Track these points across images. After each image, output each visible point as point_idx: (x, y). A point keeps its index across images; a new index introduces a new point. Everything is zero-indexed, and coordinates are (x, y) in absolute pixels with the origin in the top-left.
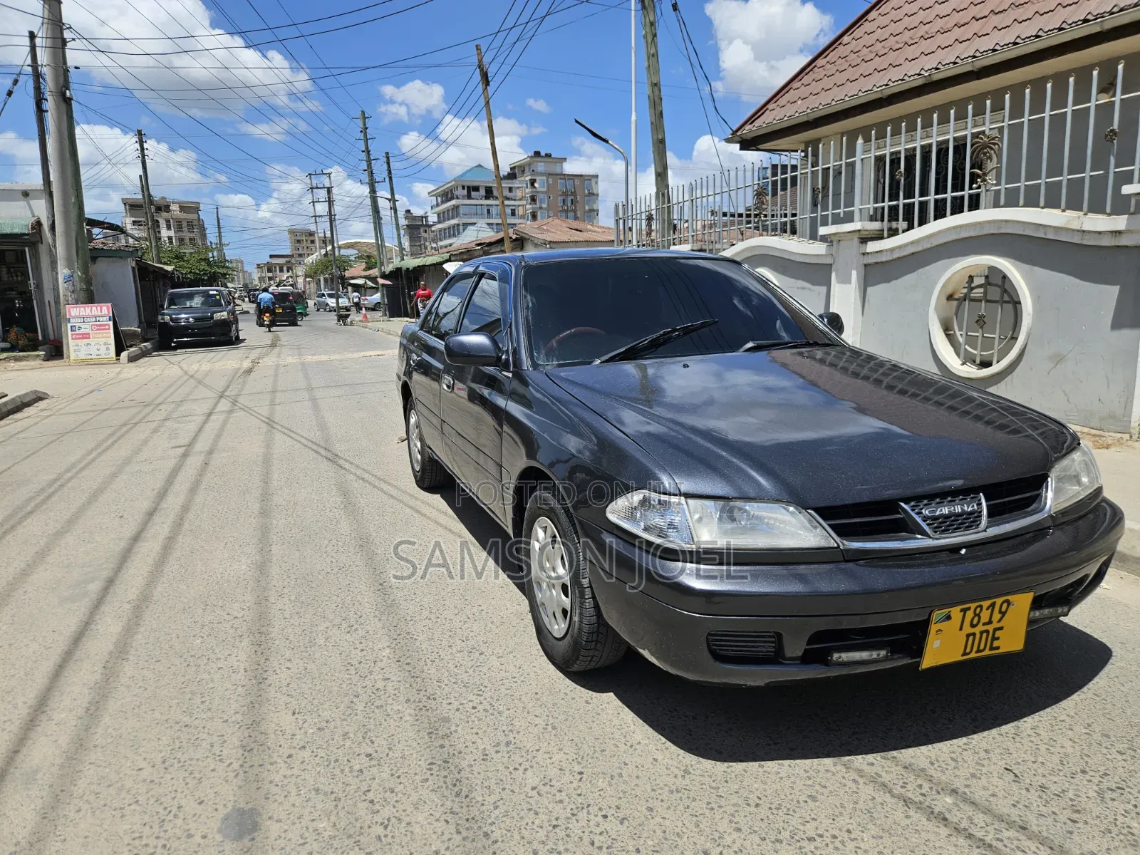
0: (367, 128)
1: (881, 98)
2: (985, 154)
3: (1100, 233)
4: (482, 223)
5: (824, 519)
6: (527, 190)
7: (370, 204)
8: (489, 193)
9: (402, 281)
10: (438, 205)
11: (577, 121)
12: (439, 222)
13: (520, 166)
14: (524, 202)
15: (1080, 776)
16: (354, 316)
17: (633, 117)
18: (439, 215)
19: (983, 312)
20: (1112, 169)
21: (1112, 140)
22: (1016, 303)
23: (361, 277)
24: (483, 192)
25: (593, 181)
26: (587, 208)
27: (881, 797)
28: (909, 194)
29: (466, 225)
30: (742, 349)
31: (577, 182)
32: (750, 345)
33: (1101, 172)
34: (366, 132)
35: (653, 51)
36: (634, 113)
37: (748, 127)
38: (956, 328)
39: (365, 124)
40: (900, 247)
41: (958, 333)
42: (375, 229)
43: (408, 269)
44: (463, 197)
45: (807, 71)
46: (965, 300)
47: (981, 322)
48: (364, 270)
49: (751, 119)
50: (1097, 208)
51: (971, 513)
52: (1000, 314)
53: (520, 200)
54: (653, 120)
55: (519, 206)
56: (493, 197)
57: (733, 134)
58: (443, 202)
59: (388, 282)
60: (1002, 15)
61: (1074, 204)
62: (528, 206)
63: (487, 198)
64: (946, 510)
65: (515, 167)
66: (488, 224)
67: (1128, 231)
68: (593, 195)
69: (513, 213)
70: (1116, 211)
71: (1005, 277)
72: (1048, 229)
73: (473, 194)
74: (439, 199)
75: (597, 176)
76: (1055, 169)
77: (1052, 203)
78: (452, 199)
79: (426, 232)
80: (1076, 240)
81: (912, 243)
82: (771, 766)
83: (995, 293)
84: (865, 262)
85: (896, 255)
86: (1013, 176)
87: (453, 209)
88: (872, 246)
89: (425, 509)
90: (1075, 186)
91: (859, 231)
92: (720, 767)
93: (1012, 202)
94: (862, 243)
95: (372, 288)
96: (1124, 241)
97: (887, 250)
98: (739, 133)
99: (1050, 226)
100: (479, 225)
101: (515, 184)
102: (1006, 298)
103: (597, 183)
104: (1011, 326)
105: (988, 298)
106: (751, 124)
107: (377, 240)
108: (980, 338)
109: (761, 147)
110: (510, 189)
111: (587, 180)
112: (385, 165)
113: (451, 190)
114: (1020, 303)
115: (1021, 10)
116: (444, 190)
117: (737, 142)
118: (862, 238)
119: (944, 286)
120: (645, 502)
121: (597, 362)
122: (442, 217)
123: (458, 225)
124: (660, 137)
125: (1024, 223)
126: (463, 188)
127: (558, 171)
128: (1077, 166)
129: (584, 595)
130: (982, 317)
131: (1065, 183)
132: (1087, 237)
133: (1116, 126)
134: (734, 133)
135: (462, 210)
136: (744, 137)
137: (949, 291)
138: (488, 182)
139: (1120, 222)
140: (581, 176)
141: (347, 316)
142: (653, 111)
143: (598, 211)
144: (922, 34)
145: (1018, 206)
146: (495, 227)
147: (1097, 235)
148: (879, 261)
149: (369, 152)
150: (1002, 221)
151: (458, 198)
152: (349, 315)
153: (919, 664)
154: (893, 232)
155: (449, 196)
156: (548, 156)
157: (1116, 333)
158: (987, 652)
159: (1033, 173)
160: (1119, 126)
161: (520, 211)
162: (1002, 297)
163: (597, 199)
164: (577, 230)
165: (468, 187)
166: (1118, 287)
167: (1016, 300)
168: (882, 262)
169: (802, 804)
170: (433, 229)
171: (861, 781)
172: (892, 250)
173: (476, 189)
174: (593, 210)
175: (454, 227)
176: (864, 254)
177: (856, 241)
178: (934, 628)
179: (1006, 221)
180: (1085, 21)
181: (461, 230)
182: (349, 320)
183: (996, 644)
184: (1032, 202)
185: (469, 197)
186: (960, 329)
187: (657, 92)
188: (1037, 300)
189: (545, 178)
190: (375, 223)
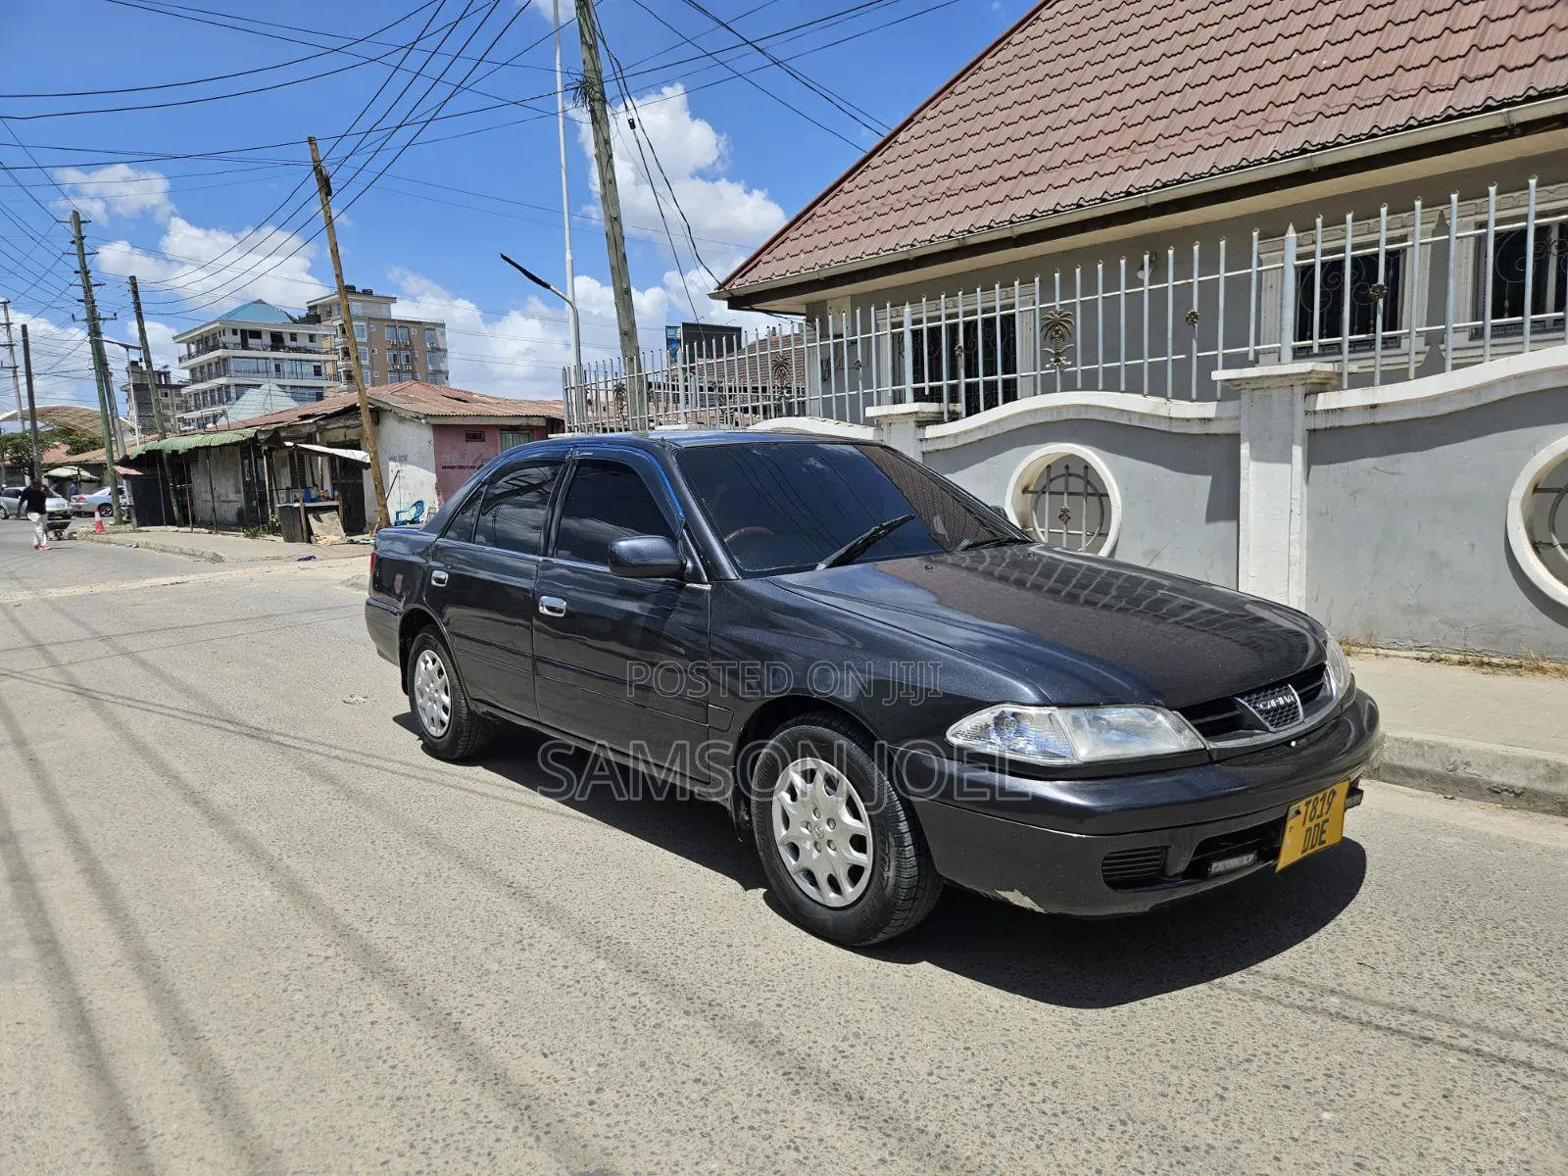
0: (83, 238)
1: (907, 260)
2: (1057, 332)
3: (1188, 420)
4: (270, 385)
5: (1189, 720)
6: (337, 340)
7: (90, 350)
8: (277, 340)
9: (162, 469)
10: (190, 356)
11: (503, 257)
12: (194, 381)
13: (324, 305)
14: (335, 357)
15: (1421, 957)
16: (78, 525)
17: (568, 257)
18: (193, 370)
19: (1066, 506)
20: (1195, 354)
21: (1193, 323)
22: (1102, 496)
23: (68, 464)
24: (267, 340)
25: (438, 331)
26: (430, 368)
27: (1279, 1010)
28: (971, 372)
29: (242, 388)
30: (959, 548)
31: (414, 331)
32: (966, 543)
33: (1183, 356)
34: (82, 244)
35: (609, 177)
36: (568, 252)
37: (738, 281)
38: (1036, 525)
39: (80, 231)
40: (965, 432)
41: (1039, 530)
42: (100, 389)
43: (175, 452)
44: (235, 346)
45: (804, 219)
46: (1044, 493)
47: (1064, 517)
48: (68, 453)
49: (741, 272)
50: (1182, 394)
51: (1290, 705)
52: (1085, 508)
53: (326, 353)
54: (615, 263)
55: (326, 361)
56: (284, 347)
57: (719, 288)
58: (199, 353)
59: (133, 472)
60: (1033, 177)
61: (1157, 390)
62: (339, 363)
63: (274, 348)
64: (1273, 703)
65: (315, 307)
66: (280, 386)
67: (1217, 419)
68: (438, 351)
69: (318, 372)
70: (1202, 398)
71: (1087, 467)
72: (1133, 416)
73: (251, 342)
74: (193, 348)
75: (442, 325)
76: (1134, 351)
77: (1134, 388)
78: (215, 348)
79: (166, 395)
80: (1164, 427)
81: (980, 428)
82: (1152, 1001)
83: (1077, 485)
84: (924, 450)
85: (960, 442)
86: (1090, 357)
87: (217, 363)
88: (931, 431)
89: (478, 787)
90: (1158, 370)
91: (916, 413)
92: (1106, 1013)
93: (1090, 384)
94: (919, 427)
95: (90, 481)
96: (1214, 429)
97: (949, 436)
98: (727, 288)
99: (1135, 412)
100: (266, 387)
101: (319, 330)
102: (1090, 490)
103: (443, 334)
104: (1098, 521)
105: (1070, 490)
106: (742, 277)
107: (103, 406)
108: (1065, 536)
109: (756, 306)
110: (312, 338)
111: (431, 329)
112: (131, 296)
113: (214, 335)
114: (1107, 495)
115: (1054, 173)
116: (201, 334)
117: (724, 299)
118: (918, 422)
119: (1021, 477)
120: (999, 720)
121: (821, 566)
122: (198, 374)
123: (228, 387)
124: (625, 286)
125: (1105, 408)
126: (235, 332)
127: (384, 315)
128: (1158, 349)
129: (903, 842)
130: (1065, 511)
131: (1146, 366)
132: (1175, 424)
133: (1195, 309)
134: (721, 286)
135: (232, 365)
136: (736, 293)
137: (1024, 483)
138: (276, 325)
139: (1209, 409)
140: (420, 323)
141: (65, 526)
142: (613, 252)
143: (447, 372)
144: (944, 190)
145: (1097, 390)
146: (288, 389)
147: (1186, 423)
148: (941, 448)
149: (87, 273)
150: (1081, 405)
151: (225, 347)
152: (68, 524)
153: (1276, 866)
154: (954, 417)
155: (211, 343)
156: (367, 293)
157: (1212, 526)
158: (1317, 848)
159: (1112, 354)
160: (1199, 309)
161: (329, 369)
162: (1086, 489)
163: (445, 356)
164: (459, 400)
165: (243, 332)
166: (1210, 478)
167: (1101, 491)
168: (944, 450)
169: (1213, 1031)
170: (184, 391)
171: (1247, 998)
172: (956, 436)
173: (257, 334)
174: (441, 372)
175: (220, 389)
176: (921, 440)
177: (912, 424)
178: (1289, 824)
179: (1086, 406)
180: (1128, 194)
181: (233, 395)
182: (66, 533)
183: (1324, 837)
184: (1111, 386)
185: (245, 346)
186: (1041, 526)
187: (616, 227)
188: (1125, 491)
189: (364, 324)
190: (99, 381)
